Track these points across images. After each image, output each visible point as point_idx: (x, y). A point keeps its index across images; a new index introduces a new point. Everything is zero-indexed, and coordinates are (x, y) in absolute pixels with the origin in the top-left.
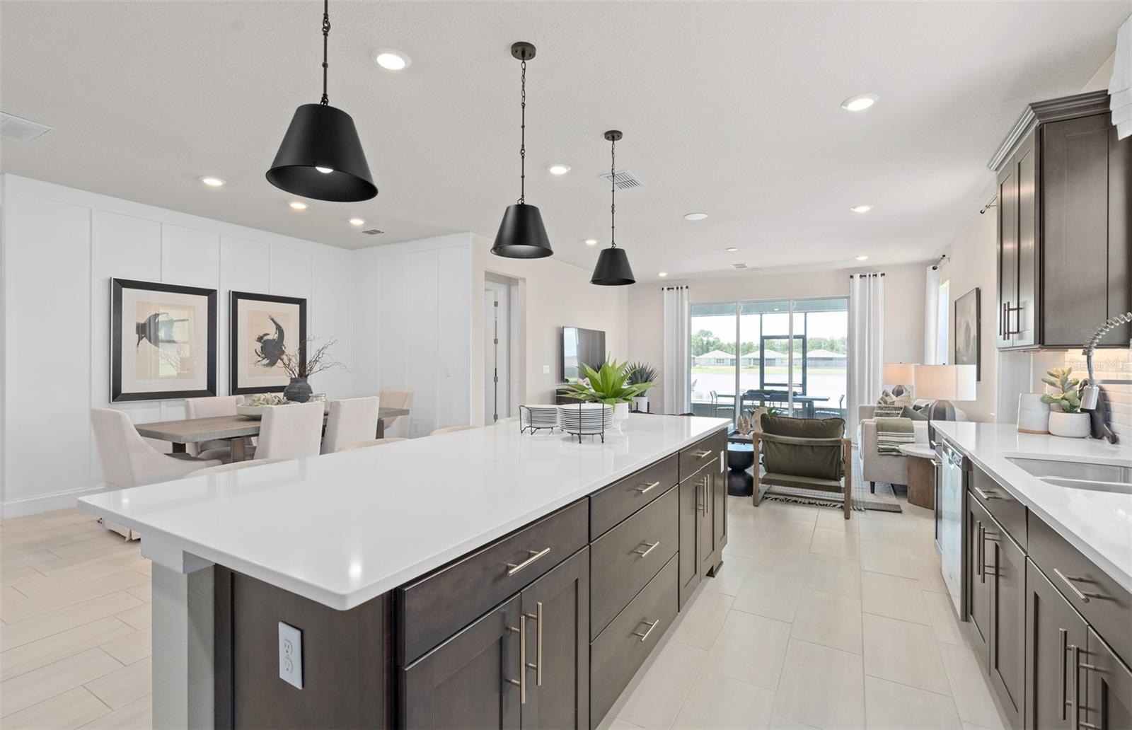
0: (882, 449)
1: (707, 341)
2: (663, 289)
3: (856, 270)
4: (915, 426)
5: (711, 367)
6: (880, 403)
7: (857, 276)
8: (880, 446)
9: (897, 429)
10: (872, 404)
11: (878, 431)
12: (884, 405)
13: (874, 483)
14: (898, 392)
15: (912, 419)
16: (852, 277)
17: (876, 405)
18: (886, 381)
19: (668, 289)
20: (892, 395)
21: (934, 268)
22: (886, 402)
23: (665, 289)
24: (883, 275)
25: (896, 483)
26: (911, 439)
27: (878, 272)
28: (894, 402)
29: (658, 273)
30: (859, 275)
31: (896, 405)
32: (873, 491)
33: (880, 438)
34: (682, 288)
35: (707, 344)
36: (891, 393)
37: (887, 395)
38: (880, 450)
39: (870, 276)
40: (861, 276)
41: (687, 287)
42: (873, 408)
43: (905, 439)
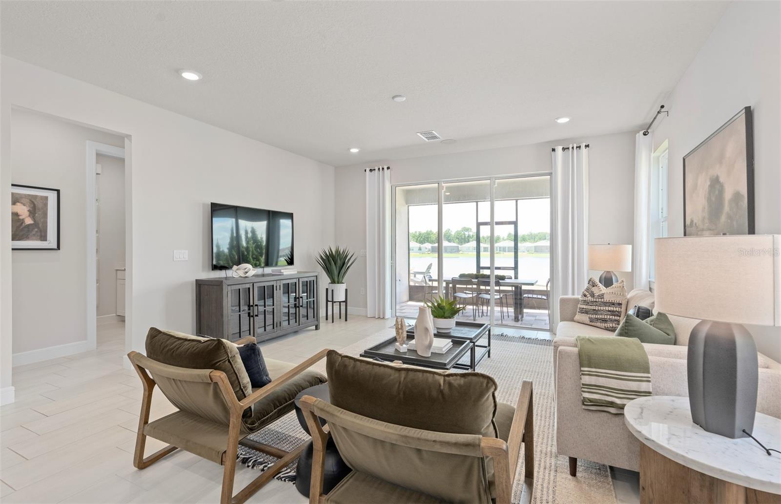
0: (590, 400)
1: (469, 234)
2: (365, 170)
3: (558, 142)
4: (651, 359)
5: (470, 253)
6: (585, 296)
7: (559, 149)
8: (586, 395)
9: (617, 364)
10: (576, 296)
11: (581, 365)
12: (590, 298)
13: (576, 459)
14: (607, 281)
15: (642, 342)
16: (554, 150)
17: (579, 297)
18: (592, 267)
19: (371, 170)
20: (600, 285)
21: (645, 134)
22: (593, 295)
23: (368, 170)
24: (587, 146)
25: (617, 466)
26: (644, 386)
27: (582, 143)
28: (603, 295)
29: (349, 149)
30: (561, 147)
31: (607, 298)
32: (573, 473)
33: (586, 380)
34: (383, 169)
35: (468, 237)
36: (597, 281)
37: (594, 285)
38: (584, 401)
39: (573, 148)
40: (564, 149)
41: (388, 168)
42: (577, 301)
43: (633, 386)
